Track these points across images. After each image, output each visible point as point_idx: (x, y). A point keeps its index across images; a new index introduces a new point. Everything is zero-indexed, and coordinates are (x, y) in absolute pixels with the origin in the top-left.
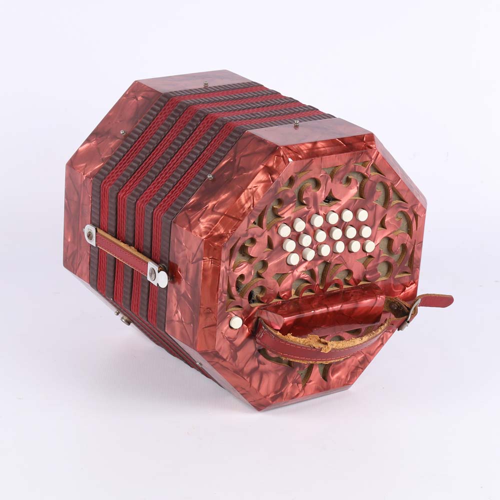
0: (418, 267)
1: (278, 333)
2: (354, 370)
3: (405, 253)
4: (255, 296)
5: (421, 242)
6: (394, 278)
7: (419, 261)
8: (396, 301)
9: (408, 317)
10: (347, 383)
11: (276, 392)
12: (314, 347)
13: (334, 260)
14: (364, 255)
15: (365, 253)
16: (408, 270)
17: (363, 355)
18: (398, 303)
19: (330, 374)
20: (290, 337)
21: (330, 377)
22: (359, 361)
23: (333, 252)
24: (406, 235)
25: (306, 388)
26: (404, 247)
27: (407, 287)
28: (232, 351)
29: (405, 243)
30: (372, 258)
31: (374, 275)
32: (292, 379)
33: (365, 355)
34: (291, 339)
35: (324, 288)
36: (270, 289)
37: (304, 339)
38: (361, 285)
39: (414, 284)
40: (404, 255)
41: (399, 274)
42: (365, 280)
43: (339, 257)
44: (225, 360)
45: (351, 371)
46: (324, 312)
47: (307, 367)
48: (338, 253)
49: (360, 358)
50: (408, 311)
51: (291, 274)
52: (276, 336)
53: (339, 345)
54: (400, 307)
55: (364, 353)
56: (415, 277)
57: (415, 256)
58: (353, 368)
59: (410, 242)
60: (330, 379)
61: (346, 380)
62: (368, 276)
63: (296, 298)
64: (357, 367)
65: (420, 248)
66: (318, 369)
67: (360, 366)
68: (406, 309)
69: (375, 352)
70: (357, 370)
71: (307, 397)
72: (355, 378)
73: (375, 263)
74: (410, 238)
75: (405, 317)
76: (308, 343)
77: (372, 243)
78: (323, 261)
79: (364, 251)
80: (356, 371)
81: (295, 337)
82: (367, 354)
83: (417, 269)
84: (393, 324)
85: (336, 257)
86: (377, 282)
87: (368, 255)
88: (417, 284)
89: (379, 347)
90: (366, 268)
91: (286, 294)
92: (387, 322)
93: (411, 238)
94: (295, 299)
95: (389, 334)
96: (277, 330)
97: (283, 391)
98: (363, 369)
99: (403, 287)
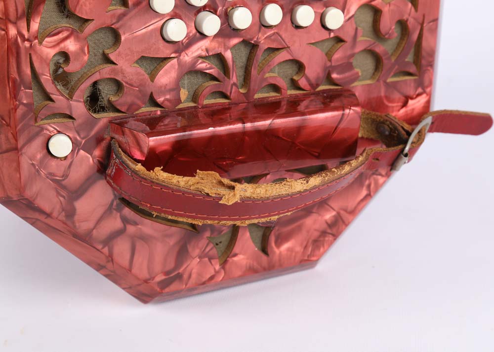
0: (431, 64)
1: (139, 167)
2: (320, 236)
3: (405, 39)
4: (106, 99)
5: (436, 20)
6: (385, 82)
7: (432, 54)
8: (387, 121)
9: (405, 148)
10: (306, 258)
11: (166, 273)
12: (208, 194)
13: (263, 39)
14: (325, 35)
15: (326, 32)
16: (413, 69)
17: (334, 213)
18: (391, 123)
19: (273, 244)
20: (159, 174)
21: (272, 247)
22: (327, 223)
23: (261, 24)
24: (407, 5)
25: (227, 266)
26: (403, 25)
27: (412, 98)
28: (61, 199)
29: (405, 18)
30: (343, 43)
31: (347, 74)
32: (197, 252)
33: (338, 213)
34: (161, 178)
35: (248, 91)
36: (132, 85)
37: (186, 178)
38: (324, 91)
39: (424, 95)
40: (404, 42)
41: (395, 75)
42: (332, 82)
43: (274, 34)
44: (49, 215)
45: (313, 238)
46: (235, 131)
47: (226, 230)
48: (270, 27)
49: (329, 216)
50: (406, 136)
51: (175, 60)
52: (135, 172)
53: (258, 190)
54: (394, 129)
55: (336, 208)
56: (426, 83)
57: (424, 44)
58: (316, 234)
59: (415, 19)
60: (274, 253)
61: (304, 253)
62: (334, 76)
63: (191, 107)
64: (324, 233)
65: (434, 30)
66: (248, 234)
67: (329, 231)
68: (403, 132)
69: (356, 208)
70: (325, 236)
71: (231, 281)
72: (322, 250)
73: (349, 52)
74: (413, 9)
75: (401, 147)
76: (196, 186)
77: (339, 12)
78: (241, 39)
79: (324, 27)
80: (322, 239)
81: (170, 175)
82: (342, 212)
83: (429, 68)
84: (377, 159)
85: (268, 34)
86: (353, 87)
87: (332, 35)
88: (430, 95)
89: (362, 200)
90: (330, 61)
91: (168, 97)
92: (364, 154)
93: (416, 10)
94: (188, 108)
95: (381, 180)
96: (138, 161)
97: (181, 270)
98: (336, 236)
99: (403, 99)
